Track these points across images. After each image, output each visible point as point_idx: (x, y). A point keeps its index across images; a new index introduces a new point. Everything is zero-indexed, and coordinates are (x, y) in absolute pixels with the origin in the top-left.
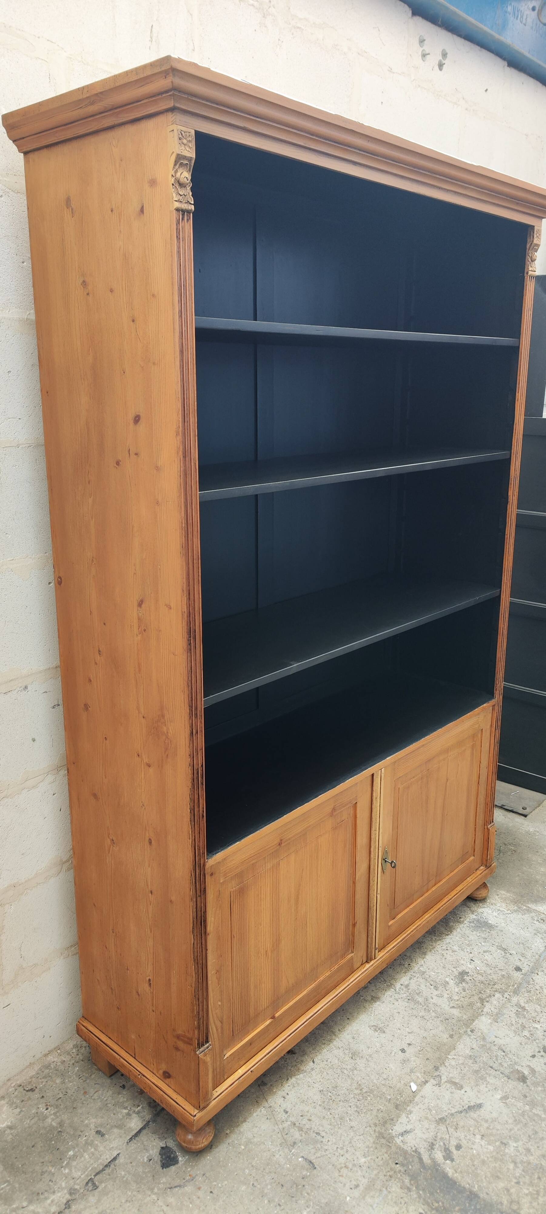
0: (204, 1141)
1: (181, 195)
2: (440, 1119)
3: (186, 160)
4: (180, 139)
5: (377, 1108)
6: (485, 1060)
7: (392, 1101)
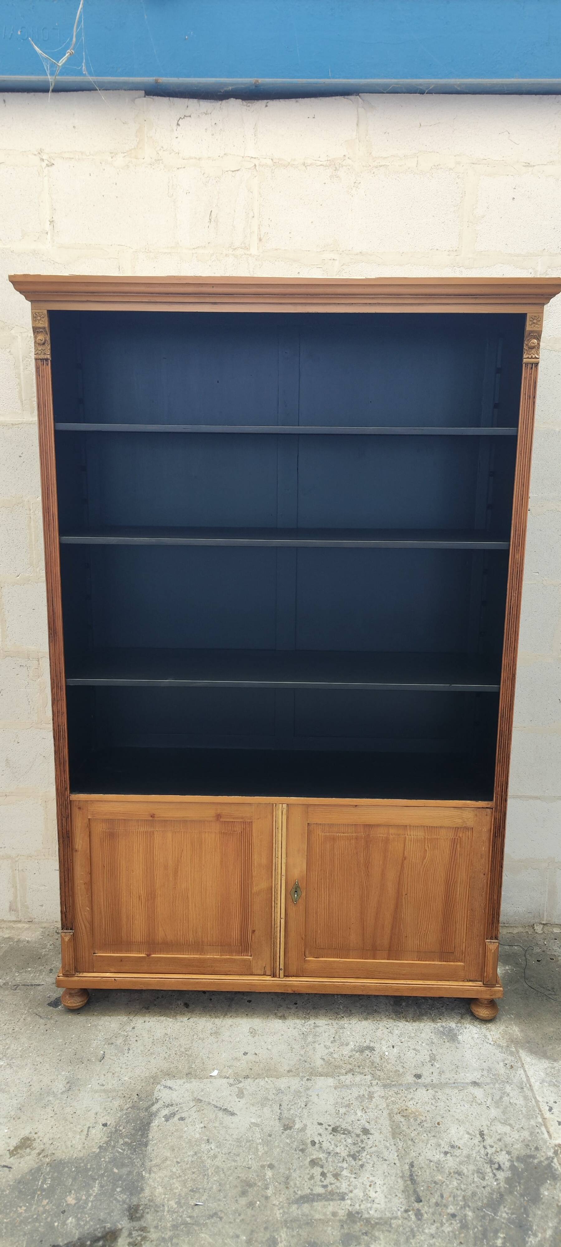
0: (69, 1002)
1: (40, 350)
2: (199, 1099)
3: (43, 328)
5: (178, 1065)
6: (285, 1098)
7: (191, 1069)
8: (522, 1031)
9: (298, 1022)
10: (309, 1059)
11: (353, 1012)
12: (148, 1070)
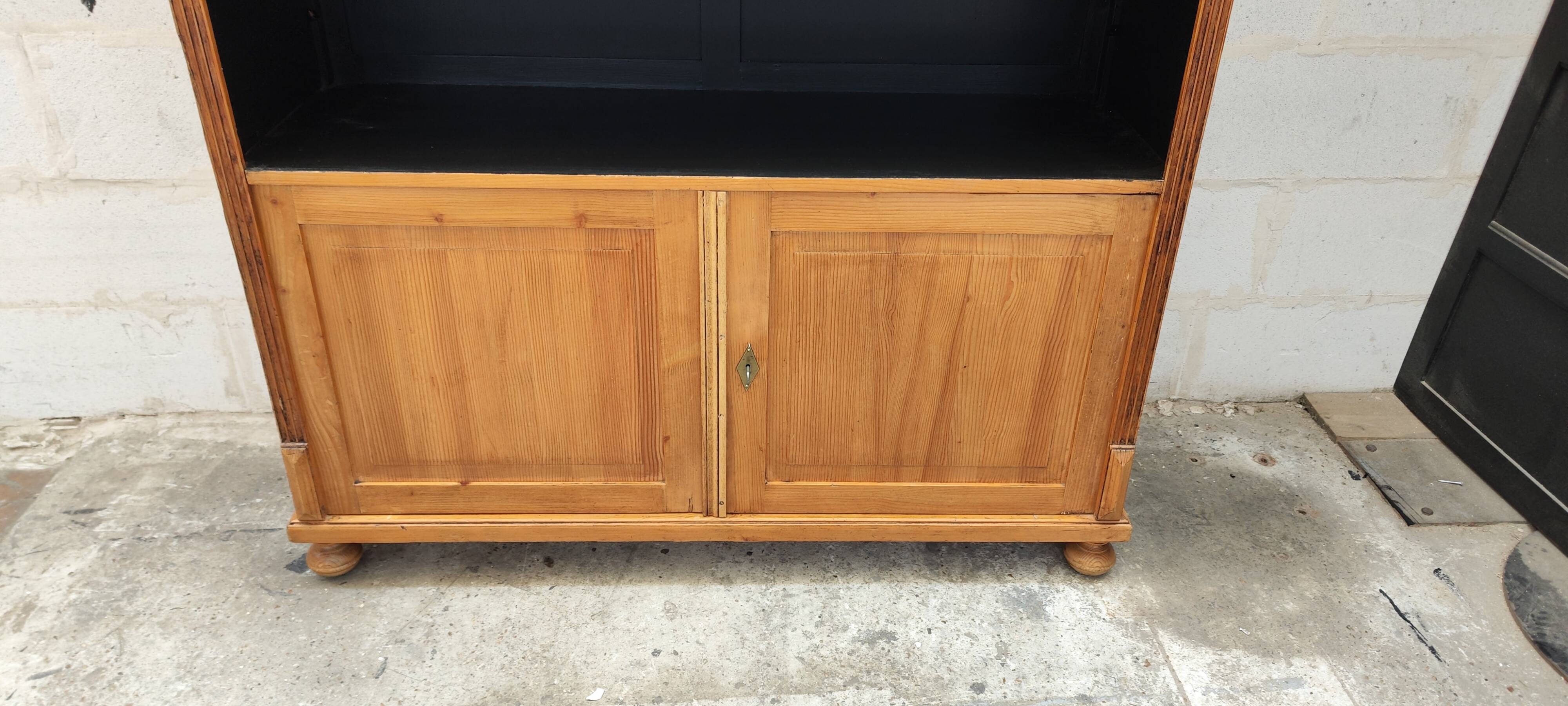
5: (526, 680)
7: (552, 688)
8: (1158, 594)
9: (755, 588)
10: (774, 659)
11: (853, 566)
12: (468, 693)
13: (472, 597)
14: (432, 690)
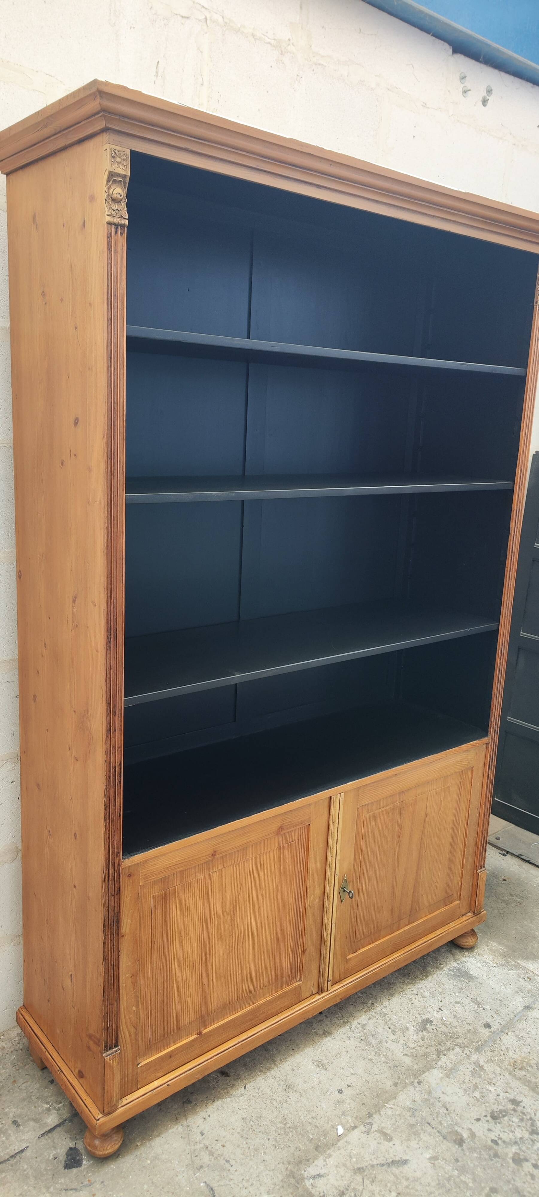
0: (108, 1148)
1: (114, 210)
2: (359, 1169)
3: (120, 177)
4: (113, 157)
5: (296, 1145)
6: (424, 1114)
7: (313, 1141)
9: (344, 1030)
10: (395, 1061)
13: (208, 1119)
14: (254, 1182)
